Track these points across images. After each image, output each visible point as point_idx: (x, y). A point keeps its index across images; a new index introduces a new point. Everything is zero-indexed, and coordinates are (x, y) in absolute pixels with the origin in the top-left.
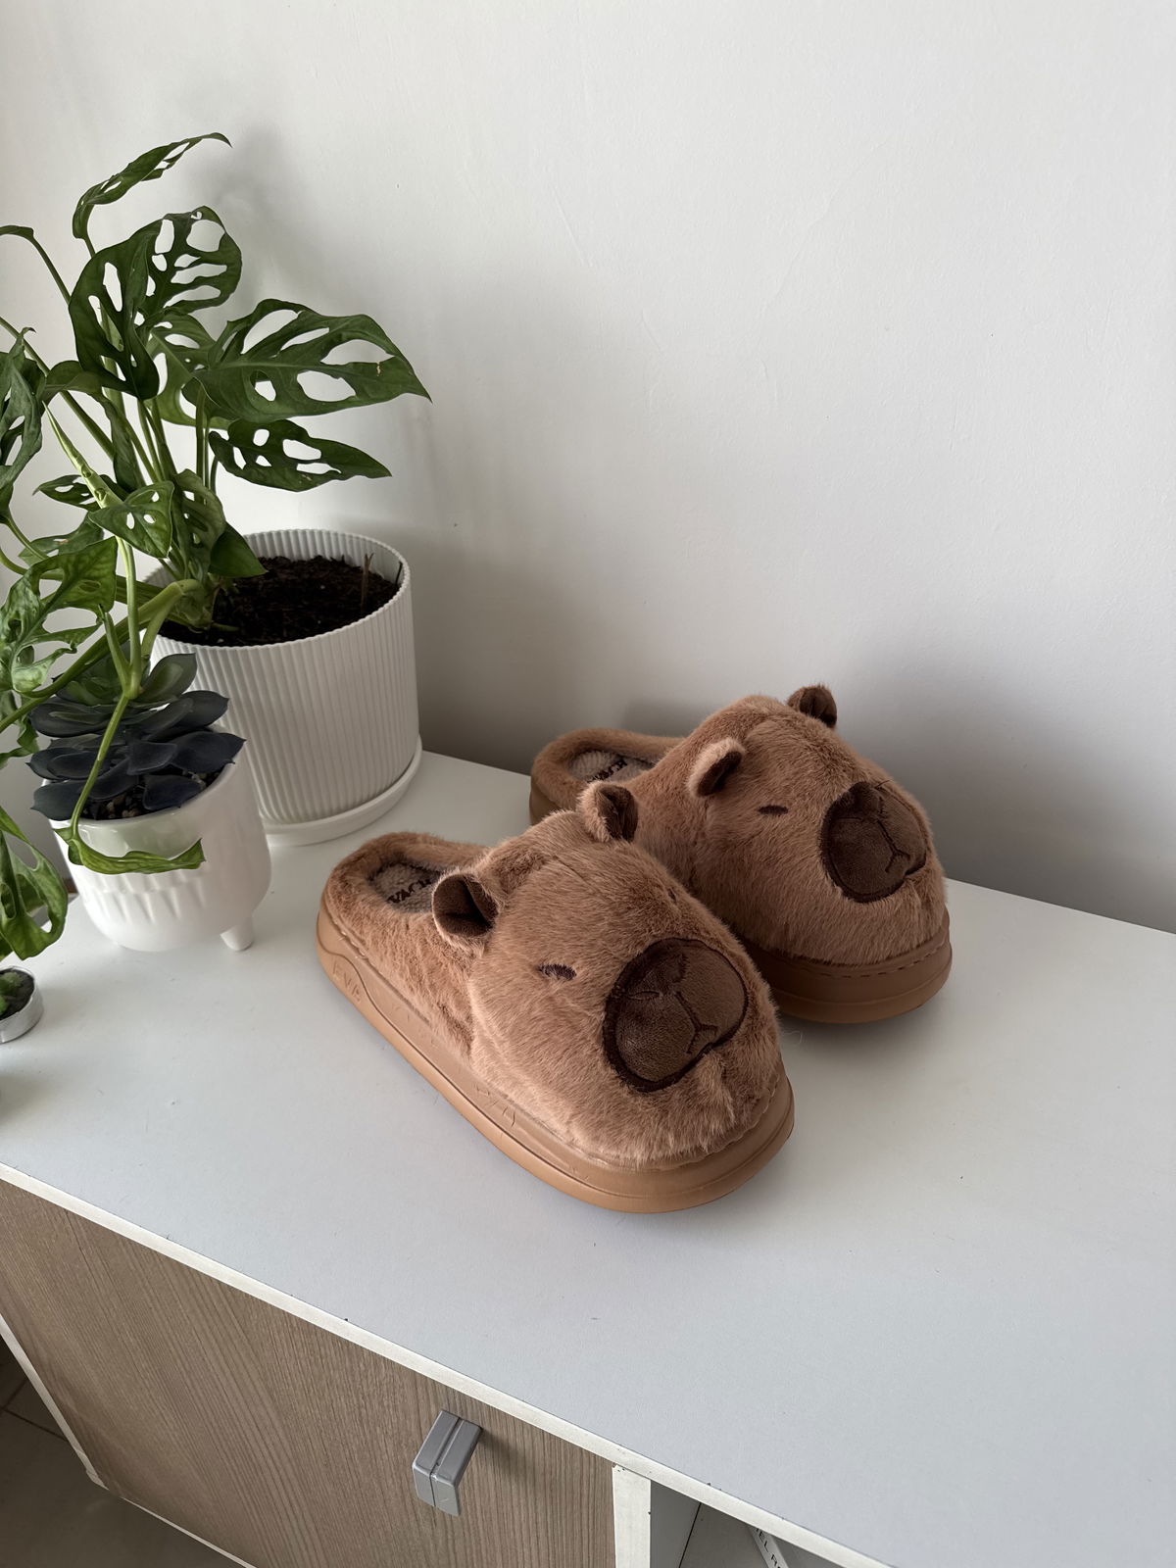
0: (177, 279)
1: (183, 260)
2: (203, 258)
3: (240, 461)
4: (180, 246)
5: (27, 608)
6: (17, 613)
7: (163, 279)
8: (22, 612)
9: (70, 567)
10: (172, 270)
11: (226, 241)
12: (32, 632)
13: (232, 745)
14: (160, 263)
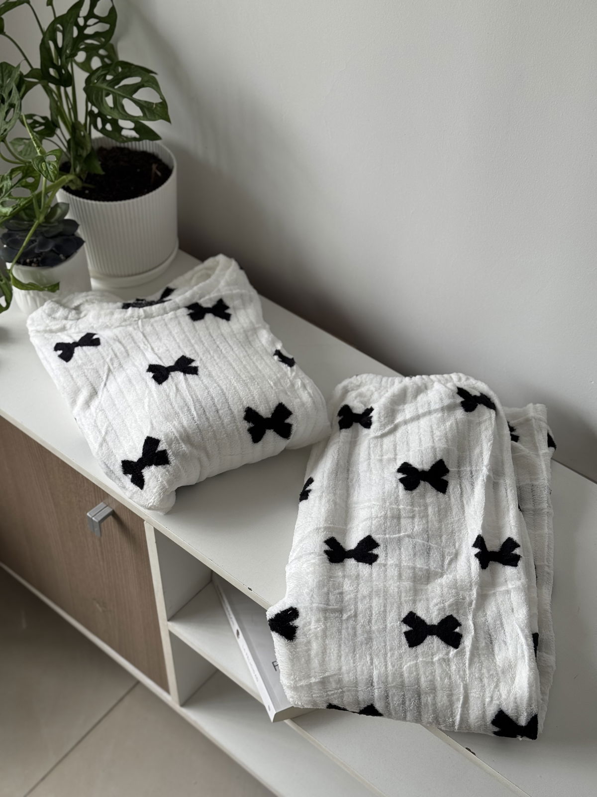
0: (88, 31)
1: (91, 21)
2: (101, 20)
3: (100, 125)
4: (91, 15)
5: (7, 185)
6: (3, 186)
7: (81, 29)
8: (5, 186)
9: (25, 171)
10: (86, 26)
11: (113, 11)
12: (7, 195)
13: (80, 242)
14: (81, 21)
